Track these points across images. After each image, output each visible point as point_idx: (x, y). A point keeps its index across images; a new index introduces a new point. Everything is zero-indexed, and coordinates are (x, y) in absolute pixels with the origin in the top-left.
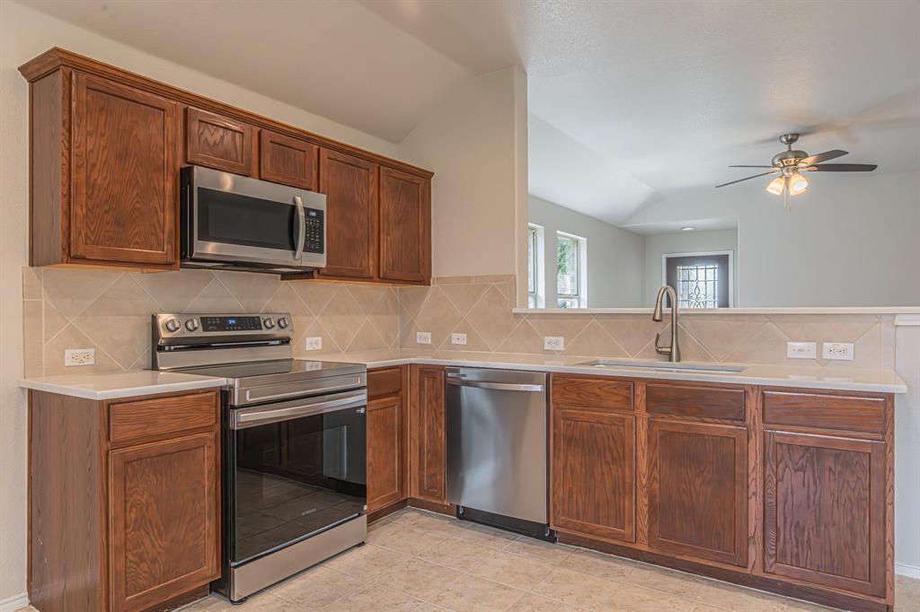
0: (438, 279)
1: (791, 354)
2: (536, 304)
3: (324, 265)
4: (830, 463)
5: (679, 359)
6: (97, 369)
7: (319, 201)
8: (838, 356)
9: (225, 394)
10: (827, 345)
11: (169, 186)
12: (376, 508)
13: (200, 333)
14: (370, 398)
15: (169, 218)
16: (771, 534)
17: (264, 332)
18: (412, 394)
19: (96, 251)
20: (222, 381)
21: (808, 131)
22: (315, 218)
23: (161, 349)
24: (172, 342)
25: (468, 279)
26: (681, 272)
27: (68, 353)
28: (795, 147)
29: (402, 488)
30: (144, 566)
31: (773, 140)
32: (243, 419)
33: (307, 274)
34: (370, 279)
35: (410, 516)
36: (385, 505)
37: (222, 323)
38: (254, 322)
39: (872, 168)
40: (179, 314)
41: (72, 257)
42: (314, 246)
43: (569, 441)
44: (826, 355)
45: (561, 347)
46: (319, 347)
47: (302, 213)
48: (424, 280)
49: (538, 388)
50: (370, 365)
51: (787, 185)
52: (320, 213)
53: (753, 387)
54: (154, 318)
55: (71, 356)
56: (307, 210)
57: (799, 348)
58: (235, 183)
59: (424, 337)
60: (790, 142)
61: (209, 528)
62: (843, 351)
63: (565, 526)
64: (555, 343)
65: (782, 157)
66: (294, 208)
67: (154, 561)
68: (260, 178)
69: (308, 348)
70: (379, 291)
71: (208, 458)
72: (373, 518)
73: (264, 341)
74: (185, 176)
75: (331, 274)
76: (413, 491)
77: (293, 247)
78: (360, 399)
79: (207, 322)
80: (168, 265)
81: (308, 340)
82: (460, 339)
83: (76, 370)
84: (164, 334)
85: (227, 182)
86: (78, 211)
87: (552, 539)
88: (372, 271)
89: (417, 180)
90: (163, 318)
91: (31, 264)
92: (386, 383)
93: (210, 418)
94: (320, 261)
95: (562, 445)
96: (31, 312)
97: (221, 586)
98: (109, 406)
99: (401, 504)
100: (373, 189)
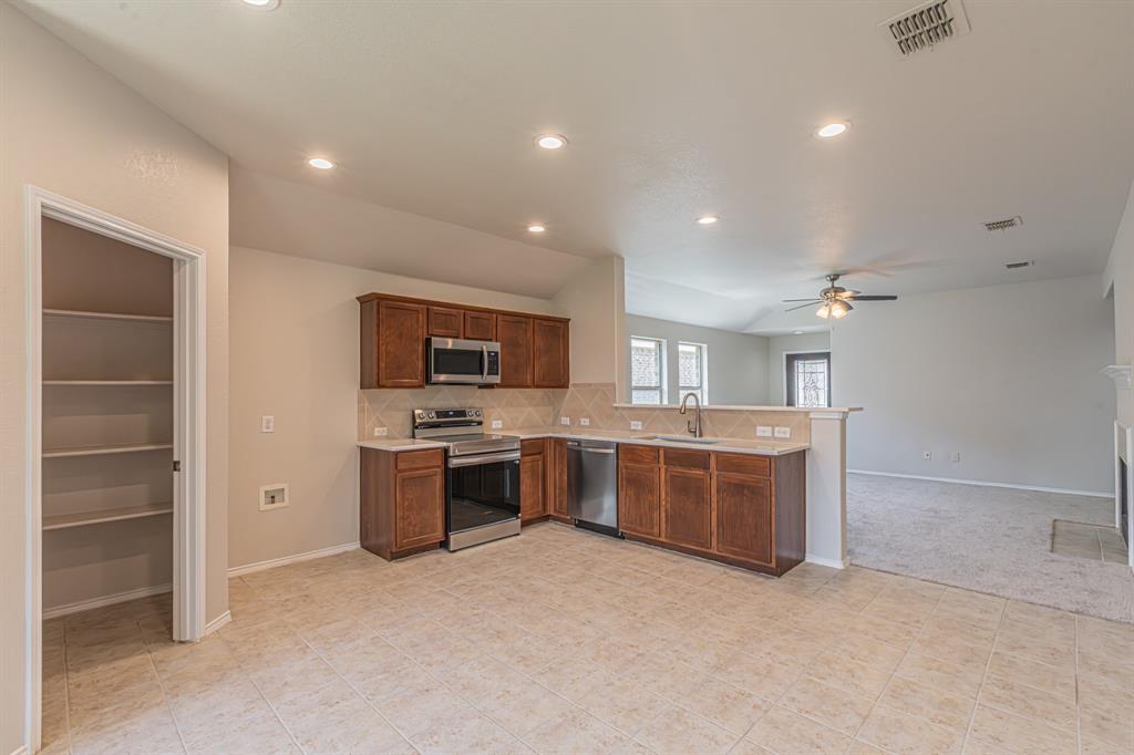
0: (575, 385)
1: (759, 434)
2: (661, 401)
3: (498, 382)
4: (746, 492)
5: (701, 435)
6: (388, 438)
7: (496, 346)
8: (782, 436)
9: (446, 450)
10: (777, 429)
11: (420, 348)
12: (527, 517)
13: (435, 419)
14: (522, 455)
15: (420, 364)
16: (721, 530)
17: (468, 418)
18: (550, 454)
19: (390, 382)
20: (445, 444)
21: (845, 273)
22: (494, 357)
23: (417, 428)
24: (421, 424)
25: (590, 385)
26: (800, 366)
27: (376, 429)
28: (837, 284)
29: (545, 509)
30: (411, 528)
31: (821, 278)
32: (454, 463)
33: (490, 386)
34: (528, 387)
35: (551, 524)
36: (535, 516)
37: (445, 414)
38: (462, 413)
39: (894, 298)
40: (425, 409)
41: (380, 386)
42: (493, 371)
43: (629, 481)
44: (776, 435)
45: (640, 428)
46: (500, 426)
47: (486, 354)
48: (565, 385)
49: (612, 451)
50: (522, 437)
51: (830, 311)
52: (496, 353)
53: (713, 451)
54: (413, 412)
55: (378, 431)
56: (489, 353)
57: (763, 431)
58: (454, 344)
59: (566, 421)
60: (833, 280)
61: (439, 513)
62: (785, 433)
63: (626, 528)
64: (637, 425)
65: (826, 292)
66: (482, 352)
67: (415, 526)
68: (465, 338)
69: (494, 426)
70: (539, 393)
71: (438, 481)
72: (525, 524)
73: (468, 423)
74: (428, 342)
75: (504, 385)
76: (551, 512)
77: (482, 374)
78: (517, 455)
79: (439, 414)
80: (421, 387)
81: (494, 422)
82: (585, 422)
83: (379, 438)
84: (418, 421)
85: (450, 344)
86: (383, 365)
87: (622, 538)
88: (529, 382)
89: (558, 324)
90: (417, 412)
91: (361, 388)
92: (534, 448)
93: (439, 461)
94: (497, 379)
95: (624, 483)
96: (361, 410)
97: (444, 544)
98: (397, 454)
99: (546, 518)
100: (530, 334)
